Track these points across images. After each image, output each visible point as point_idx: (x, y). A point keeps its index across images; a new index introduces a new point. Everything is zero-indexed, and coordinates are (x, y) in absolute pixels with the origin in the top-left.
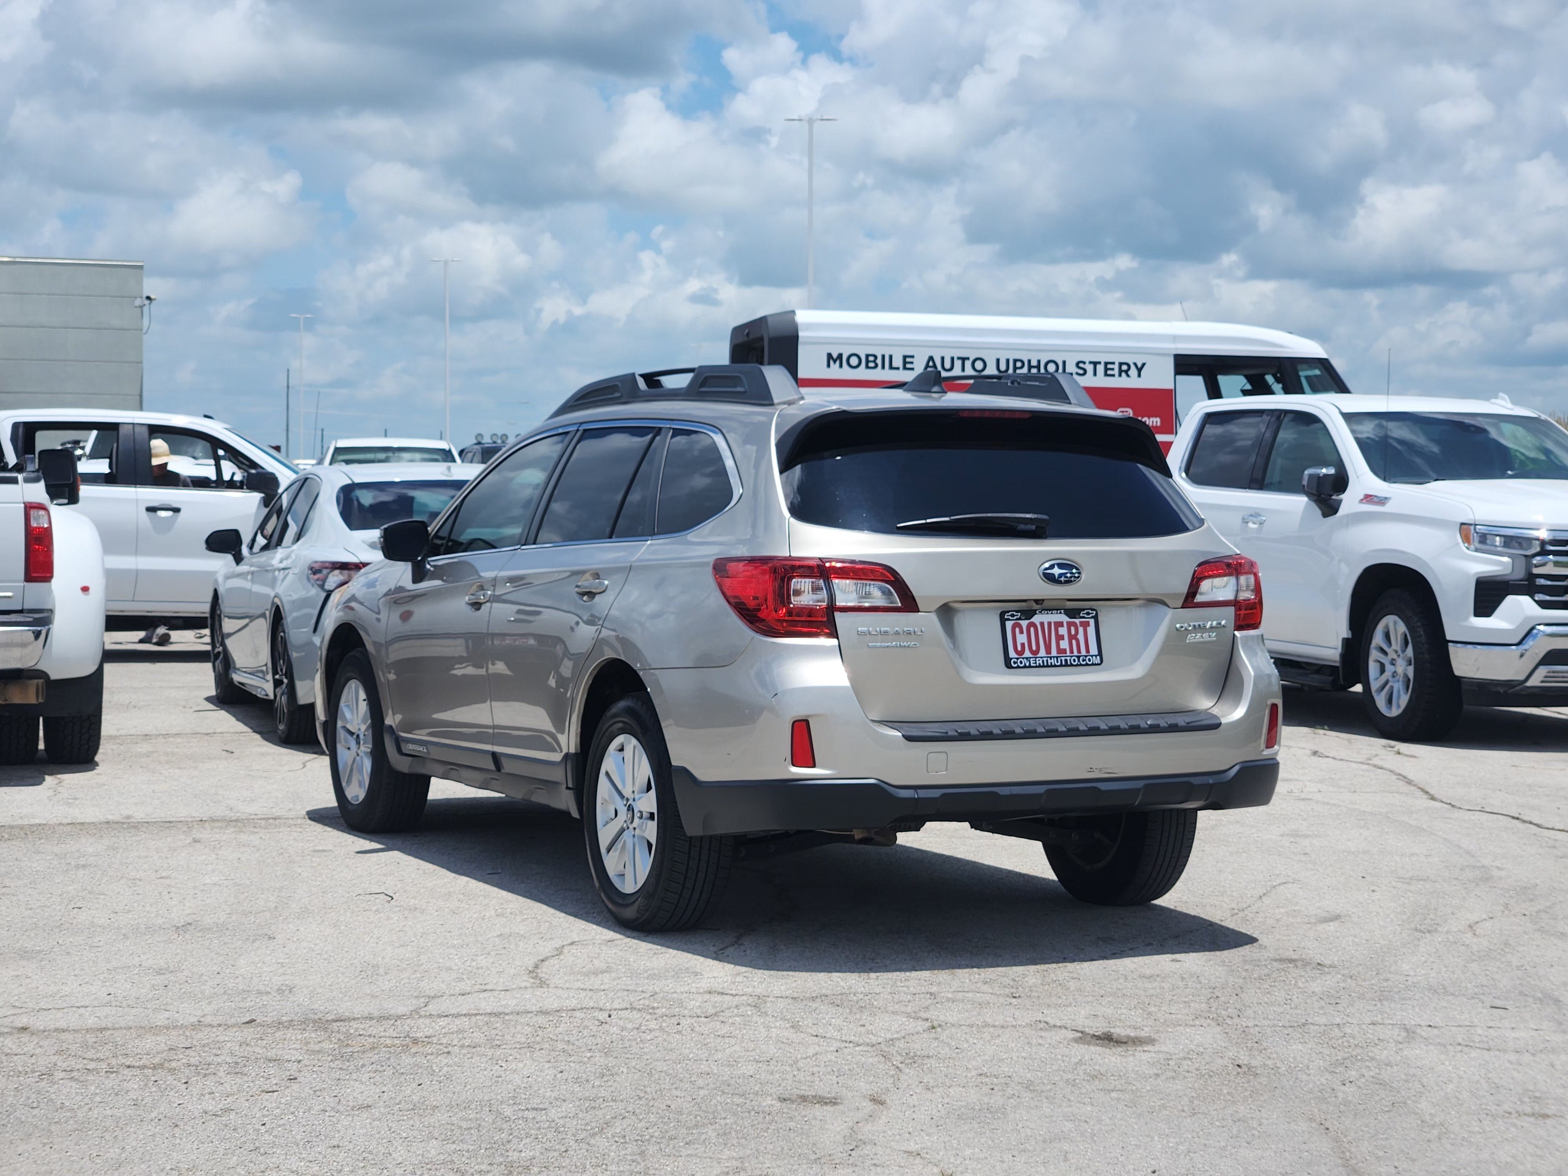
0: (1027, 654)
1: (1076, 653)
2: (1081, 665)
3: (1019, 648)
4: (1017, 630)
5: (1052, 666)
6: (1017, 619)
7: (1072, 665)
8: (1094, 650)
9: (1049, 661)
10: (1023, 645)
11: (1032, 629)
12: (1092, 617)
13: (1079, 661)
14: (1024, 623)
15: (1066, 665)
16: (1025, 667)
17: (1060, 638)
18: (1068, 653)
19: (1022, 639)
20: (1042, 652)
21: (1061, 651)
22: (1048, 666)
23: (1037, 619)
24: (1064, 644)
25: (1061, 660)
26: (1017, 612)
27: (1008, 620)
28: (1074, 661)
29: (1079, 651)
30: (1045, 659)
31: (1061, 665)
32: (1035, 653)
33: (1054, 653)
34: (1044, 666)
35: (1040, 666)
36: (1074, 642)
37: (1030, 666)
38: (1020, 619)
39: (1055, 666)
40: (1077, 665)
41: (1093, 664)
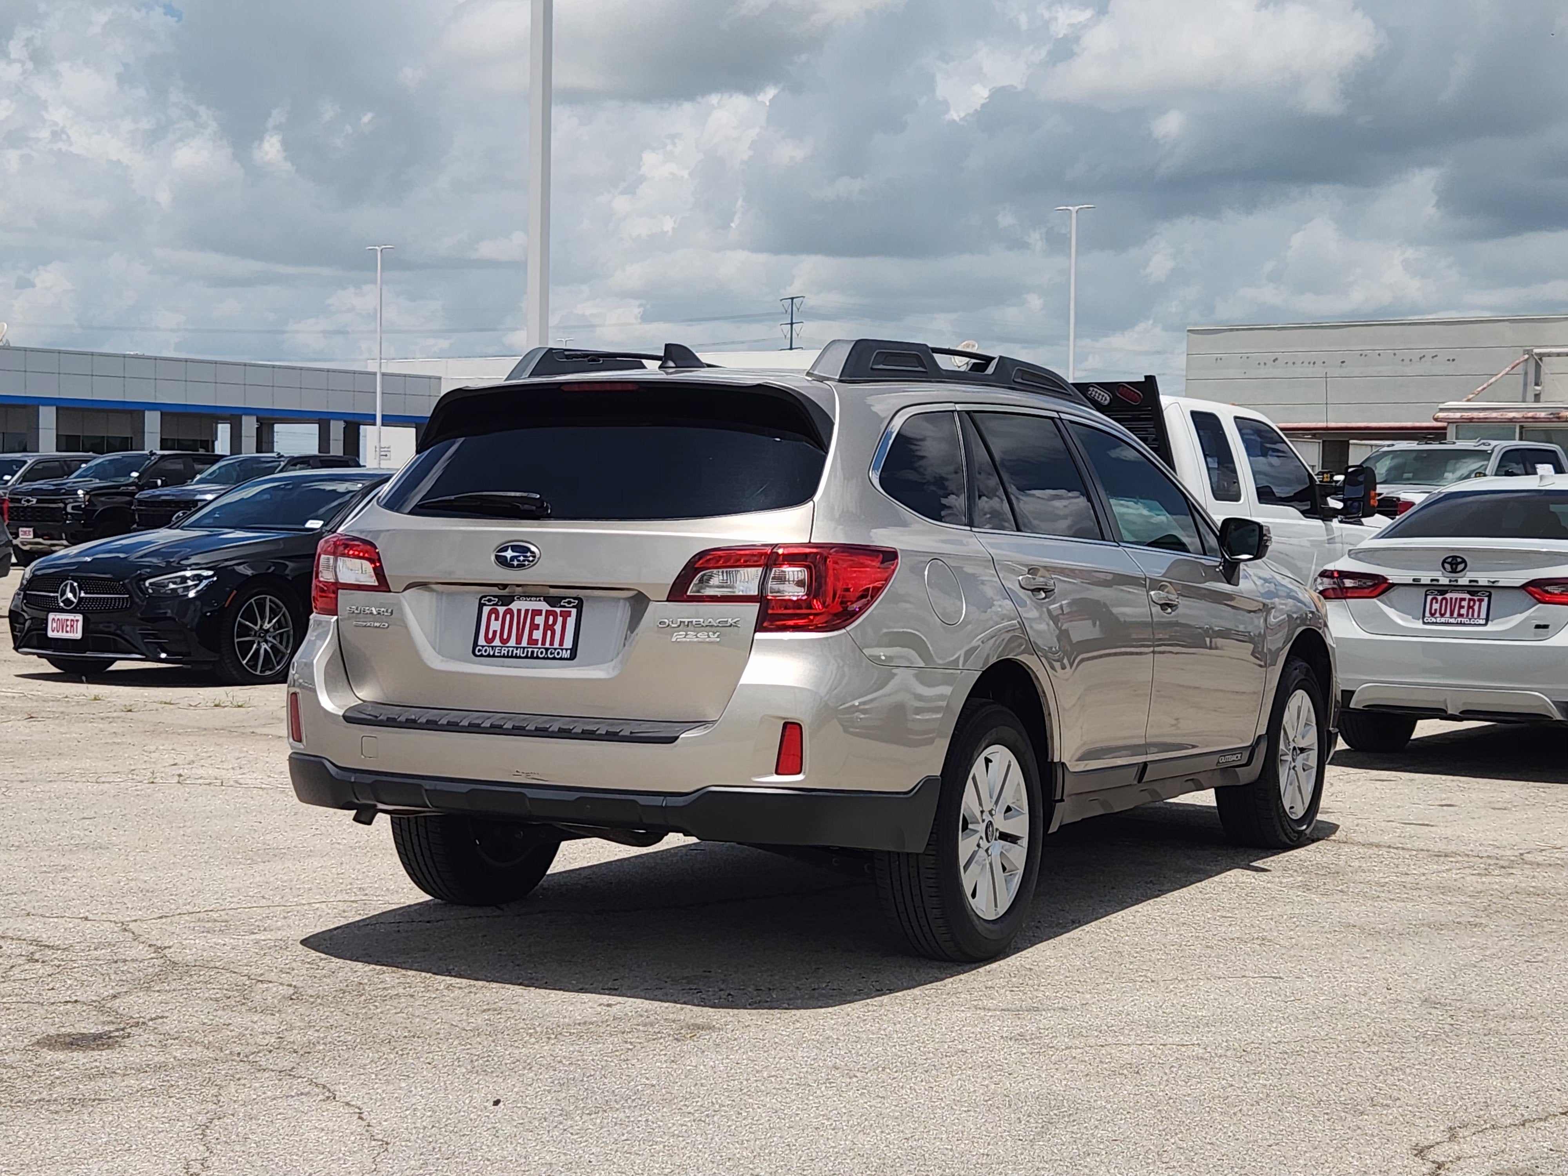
0: (497, 642)
1: (547, 645)
2: (548, 658)
3: (490, 636)
4: (493, 616)
5: (516, 657)
6: (494, 605)
7: (538, 658)
8: (568, 643)
9: (515, 652)
10: (495, 632)
11: (508, 616)
12: (573, 607)
13: (546, 653)
14: (501, 609)
15: (532, 657)
16: (489, 656)
17: (534, 627)
18: (539, 645)
19: (495, 625)
20: (512, 642)
21: (532, 641)
22: (512, 657)
23: (514, 606)
24: (538, 635)
25: (528, 652)
26: (495, 596)
27: (485, 605)
28: (542, 653)
29: (552, 643)
30: (511, 649)
31: (526, 657)
32: (504, 641)
33: (524, 643)
34: (508, 657)
35: (504, 656)
36: (549, 633)
37: (494, 656)
38: (496, 604)
39: (520, 657)
40: (544, 658)
41: (561, 659)
